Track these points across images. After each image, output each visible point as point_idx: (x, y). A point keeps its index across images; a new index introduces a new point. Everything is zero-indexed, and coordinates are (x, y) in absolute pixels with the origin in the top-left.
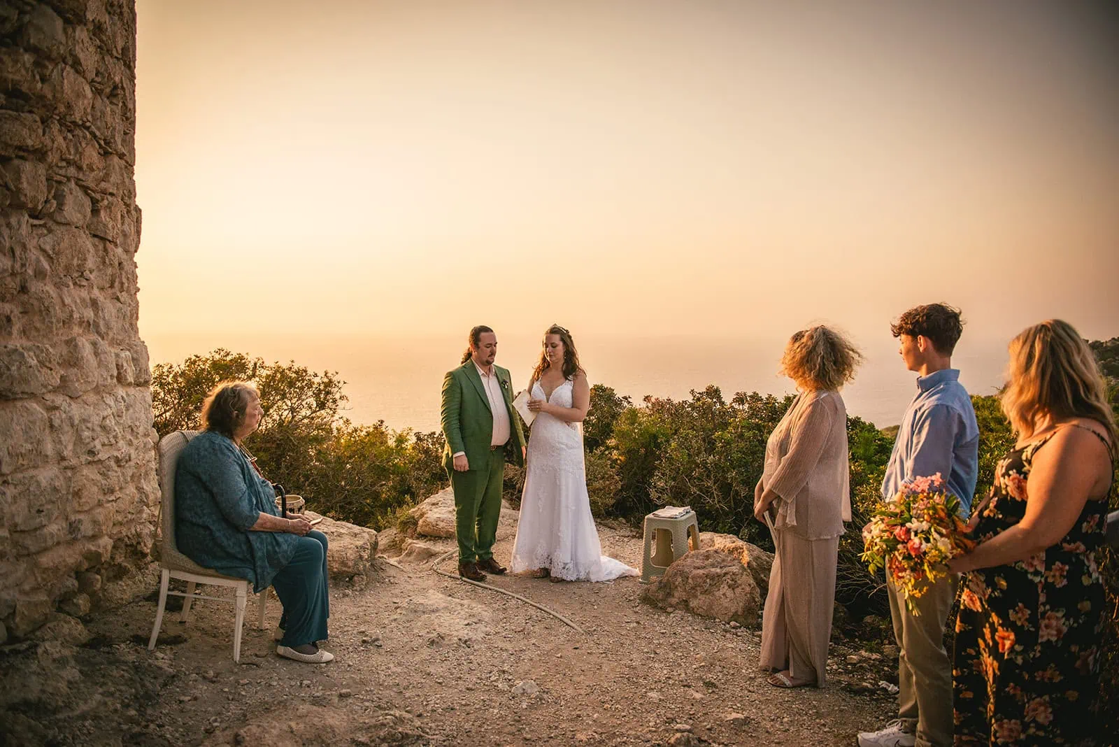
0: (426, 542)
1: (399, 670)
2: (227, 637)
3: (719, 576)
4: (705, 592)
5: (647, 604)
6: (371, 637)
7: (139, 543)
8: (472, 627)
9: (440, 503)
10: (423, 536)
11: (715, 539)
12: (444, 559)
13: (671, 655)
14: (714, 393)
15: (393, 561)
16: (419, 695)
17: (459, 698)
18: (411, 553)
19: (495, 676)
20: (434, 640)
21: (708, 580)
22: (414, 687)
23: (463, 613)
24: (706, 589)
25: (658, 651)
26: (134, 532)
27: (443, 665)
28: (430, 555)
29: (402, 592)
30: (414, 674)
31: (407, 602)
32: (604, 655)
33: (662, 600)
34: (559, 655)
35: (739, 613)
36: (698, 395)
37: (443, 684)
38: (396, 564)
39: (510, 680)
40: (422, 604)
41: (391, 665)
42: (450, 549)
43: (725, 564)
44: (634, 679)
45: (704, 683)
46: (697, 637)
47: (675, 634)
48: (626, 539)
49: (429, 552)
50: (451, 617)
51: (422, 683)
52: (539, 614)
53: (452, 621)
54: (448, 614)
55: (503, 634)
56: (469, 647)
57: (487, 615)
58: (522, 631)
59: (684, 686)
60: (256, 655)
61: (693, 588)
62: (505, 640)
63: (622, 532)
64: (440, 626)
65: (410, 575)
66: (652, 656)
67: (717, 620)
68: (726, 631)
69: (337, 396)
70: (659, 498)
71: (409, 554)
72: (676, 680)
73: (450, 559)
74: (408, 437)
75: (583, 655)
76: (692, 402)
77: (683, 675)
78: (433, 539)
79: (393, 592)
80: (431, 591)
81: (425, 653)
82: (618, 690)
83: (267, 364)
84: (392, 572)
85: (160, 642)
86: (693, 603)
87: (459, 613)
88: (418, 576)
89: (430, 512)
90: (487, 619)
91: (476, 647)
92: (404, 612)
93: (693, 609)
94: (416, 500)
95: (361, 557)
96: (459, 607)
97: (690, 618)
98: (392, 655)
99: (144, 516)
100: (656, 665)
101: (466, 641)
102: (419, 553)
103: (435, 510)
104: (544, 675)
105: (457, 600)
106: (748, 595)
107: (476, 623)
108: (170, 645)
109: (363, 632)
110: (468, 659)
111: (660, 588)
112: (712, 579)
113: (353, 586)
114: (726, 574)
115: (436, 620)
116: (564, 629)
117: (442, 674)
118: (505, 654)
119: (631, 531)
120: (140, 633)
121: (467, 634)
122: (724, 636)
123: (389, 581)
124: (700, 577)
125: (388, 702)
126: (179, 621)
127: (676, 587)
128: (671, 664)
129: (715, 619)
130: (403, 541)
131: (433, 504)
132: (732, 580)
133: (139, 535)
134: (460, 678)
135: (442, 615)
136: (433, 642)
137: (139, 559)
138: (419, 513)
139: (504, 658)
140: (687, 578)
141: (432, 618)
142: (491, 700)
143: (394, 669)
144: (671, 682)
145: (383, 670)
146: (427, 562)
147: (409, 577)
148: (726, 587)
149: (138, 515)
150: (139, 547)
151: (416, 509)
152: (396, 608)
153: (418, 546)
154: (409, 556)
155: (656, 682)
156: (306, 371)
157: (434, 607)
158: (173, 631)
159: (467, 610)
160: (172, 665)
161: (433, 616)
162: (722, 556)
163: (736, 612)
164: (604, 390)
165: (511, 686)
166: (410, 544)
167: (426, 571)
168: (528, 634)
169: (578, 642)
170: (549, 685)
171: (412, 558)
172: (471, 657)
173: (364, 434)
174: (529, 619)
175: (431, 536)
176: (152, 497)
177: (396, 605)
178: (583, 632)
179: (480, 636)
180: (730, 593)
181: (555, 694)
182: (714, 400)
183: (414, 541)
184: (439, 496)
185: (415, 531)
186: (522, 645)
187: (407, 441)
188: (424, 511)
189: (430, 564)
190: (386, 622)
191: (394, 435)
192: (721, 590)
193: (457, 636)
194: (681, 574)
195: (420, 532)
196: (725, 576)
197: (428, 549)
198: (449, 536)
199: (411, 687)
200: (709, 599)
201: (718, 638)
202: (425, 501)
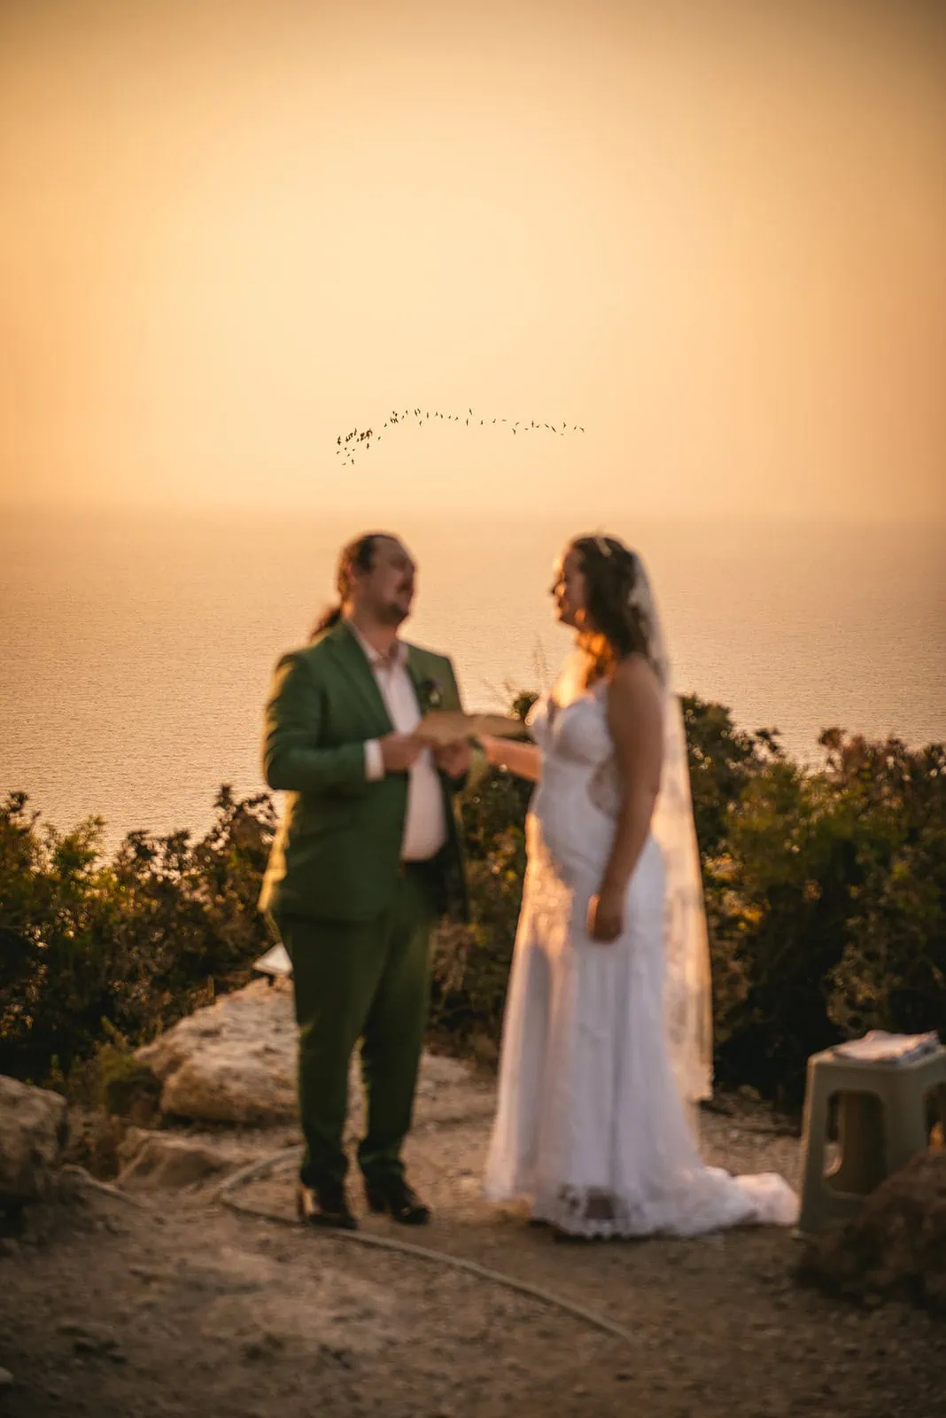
0: (190, 1135)
6: (96, 1339)
8: (351, 1323)
9: (225, 1033)
10: (180, 1121)
12: (247, 1180)
15: (104, 1183)
18: (151, 1164)
20: (256, 1348)
23: (322, 1294)
28: (207, 1169)
29: (149, 1250)
31: (176, 1266)
33: (852, 1275)
34: (580, 1390)
38: (114, 1190)
40: (213, 1271)
41: (159, 1399)
42: (261, 1153)
48: (759, 1139)
50: (294, 1301)
53: (299, 1309)
54: (286, 1295)
56: (348, 1367)
57: (384, 1300)
58: (479, 1338)
61: (932, 1244)
62: (438, 1356)
63: (751, 1121)
64: (267, 1319)
65: (159, 1215)
71: (145, 1168)
73: (264, 1177)
75: (642, 1390)
78: (209, 1126)
79: (123, 1249)
81: (238, 1377)
84: (109, 1208)
87: (312, 1294)
89: (196, 1053)
90: (385, 1311)
91: (366, 1368)
95: (36, 1157)
96: (311, 1283)
98: (154, 1379)
101: (338, 1355)
102: (175, 1166)
103: (213, 1049)
105: (303, 1268)
107: (359, 1317)
109: (73, 1328)
110: (348, 1390)
111: (848, 1245)
113: (21, 1229)
115: (255, 1307)
116: (591, 1336)
118: (440, 1387)
119: (774, 1120)
121: (341, 1338)
123: (107, 1226)
127: (891, 1241)
130: (118, 1136)
131: (207, 1032)
135: (269, 1296)
136: (254, 1355)
138: (164, 1059)
140: (921, 1218)
141: (245, 1302)
143: (166, 1406)
147: (157, 1219)
151: (154, 1047)
152: (147, 1280)
153: (169, 1144)
154: (148, 1171)
157: (247, 1279)
159: (332, 1289)
161: (246, 1300)
166: (146, 1141)
167: (203, 1204)
168: (497, 1345)
169: (628, 1365)
171: (153, 1178)
172: (356, 1387)
174: (497, 1313)
175: (205, 1120)
177: (143, 1275)
178: (640, 1344)
179: (372, 1344)
183: (157, 1133)
184: (219, 1012)
185: (156, 1106)
186: (483, 1367)
187: (89, 858)
188: (178, 1050)
189: (211, 1190)
190: (127, 1309)
191: (52, 842)
193: (317, 1341)
194: (903, 1209)
195: (170, 1109)
197: (200, 1151)
198: (255, 1122)
202: (178, 1026)
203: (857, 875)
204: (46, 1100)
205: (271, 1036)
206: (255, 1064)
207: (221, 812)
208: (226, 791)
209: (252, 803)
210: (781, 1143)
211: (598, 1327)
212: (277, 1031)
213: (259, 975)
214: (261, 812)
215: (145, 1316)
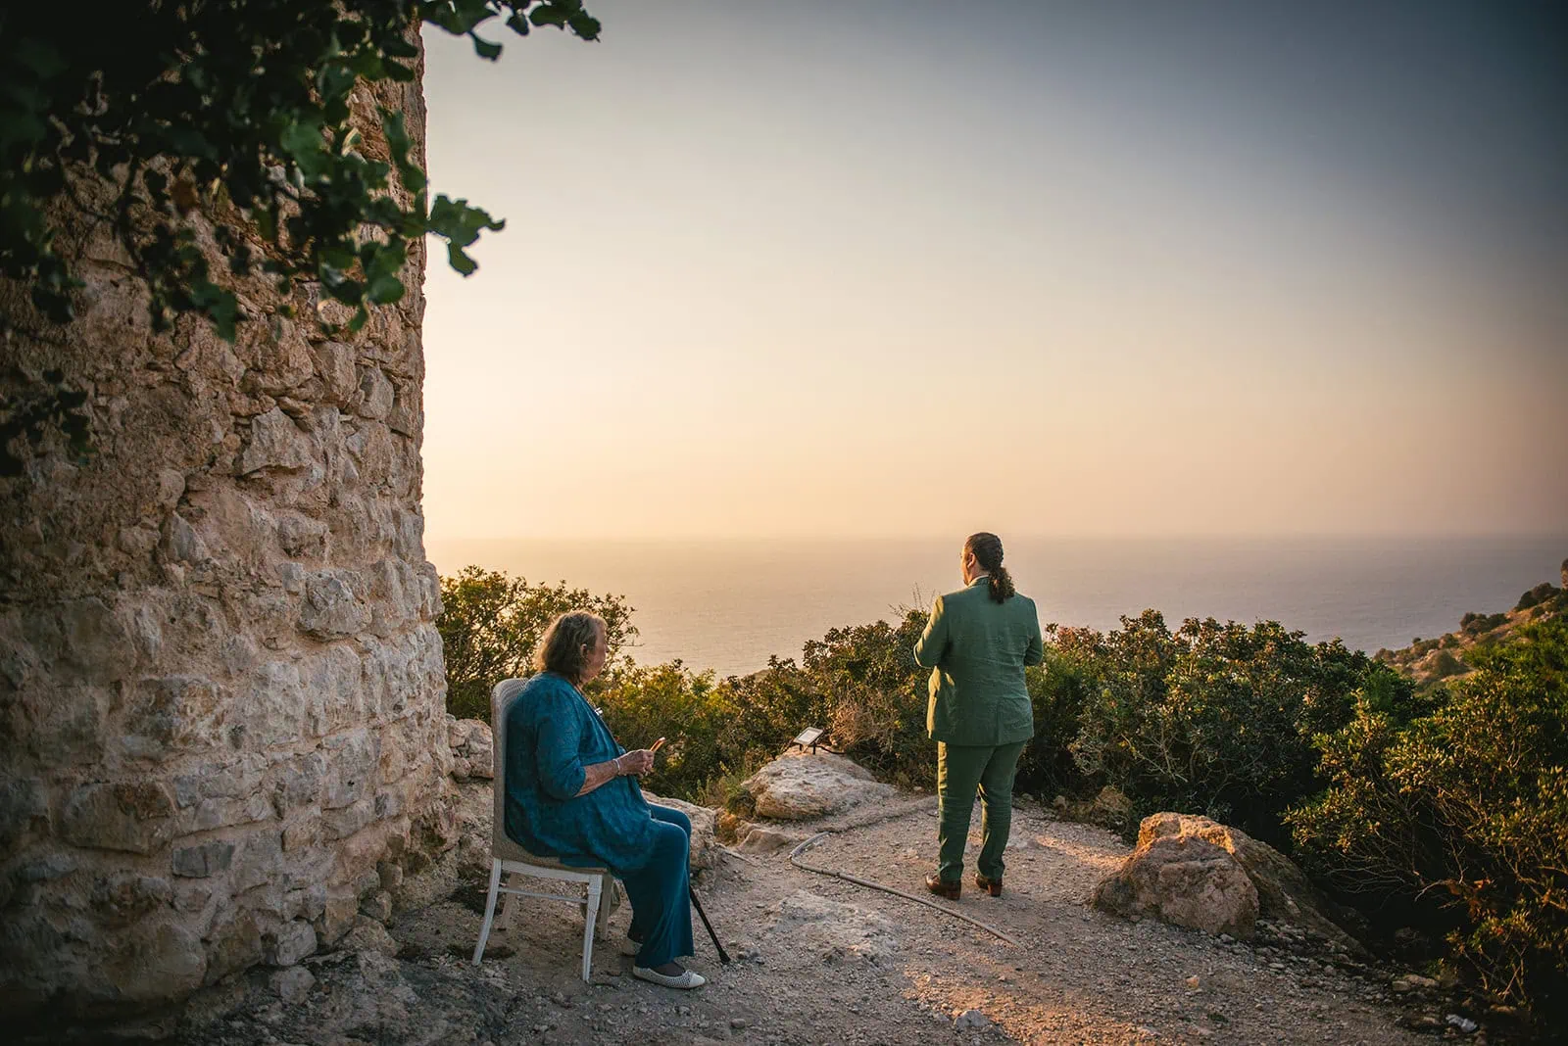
0: (770, 826)
1: (796, 994)
2: (563, 949)
3: (1201, 872)
4: (1185, 894)
5: (1100, 910)
6: (749, 952)
7: (435, 825)
8: (875, 940)
9: (783, 773)
10: (764, 818)
11: (1180, 821)
12: (802, 850)
13: (1152, 978)
14: (1154, 619)
15: (733, 851)
18: (754, 841)
19: (924, 1005)
20: (830, 956)
21: (1186, 878)
23: (855, 921)
24: (1183, 889)
26: (430, 811)
27: (851, 988)
28: (781, 844)
31: (781, 906)
33: (1122, 905)
34: (1001, 978)
35: (1232, 923)
36: (1131, 623)
37: (860, 1014)
38: (737, 855)
39: (945, 1009)
40: (800, 908)
41: (785, 989)
42: (807, 836)
43: (1207, 855)
45: (1208, 1015)
46: (1180, 955)
47: (1149, 950)
49: (780, 839)
50: (843, 926)
51: (832, 1012)
52: (955, 923)
53: (847, 931)
54: (838, 922)
56: (878, 966)
57: (887, 924)
59: (1182, 1019)
60: (608, 973)
61: (1165, 889)
63: (1034, 813)
64: (832, 937)
65: (763, 870)
67: (1203, 933)
68: (1218, 947)
69: (623, 628)
70: (1087, 766)
71: (751, 843)
72: (1169, 1012)
73: (810, 849)
74: (709, 682)
75: (1032, 977)
76: (1124, 632)
77: (1177, 1005)
78: (780, 821)
79: (750, 893)
80: (801, 892)
81: (824, 973)
83: (530, 586)
84: (737, 866)
85: (486, 955)
86: (1167, 909)
87: (852, 921)
89: (772, 785)
90: (889, 930)
91: (888, 966)
92: (779, 919)
93: (1167, 917)
95: (706, 845)
96: (849, 914)
97: (1165, 930)
98: (781, 975)
99: (441, 789)
100: (1136, 992)
101: (872, 959)
102: (765, 842)
103: (779, 783)
106: (1244, 898)
107: (877, 935)
108: (497, 959)
109: (734, 945)
110: (881, 981)
111: (1118, 889)
112: (1192, 876)
113: (701, 884)
114: (1210, 869)
115: (825, 930)
116: (998, 944)
117: (853, 1000)
119: (1044, 812)
120: (456, 943)
121: (871, 949)
122: (1217, 954)
123: (740, 878)
124: (1175, 873)
126: (497, 927)
128: (1156, 990)
129: (1199, 931)
130: (735, 824)
131: (774, 775)
132: (1221, 878)
133: (435, 815)
135: (830, 923)
136: (830, 959)
137: (435, 846)
138: (756, 786)
140: (1157, 875)
141: (819, 927)
143: (790, 994)
144: (1162, 1013)
145: (776, 995)
146: (778, 854)
148: (1213, 887)
149: (434, 789)
150: (436, 831)
151: (750, 781)
152: (768, 913)
153: (761, 831)
154: (752, 845)
156: (585, 595)
157: (816, 913)
158: (499, 941)
159: (860, 917)
160: (508, 985)
161: (819, 925)
162: (1202, 844)
163: (1228, 921)
165: (951, 1017)
166: (751, 829)
167: (783, 865)
169: (1021, 961)
171: (755, 848)
172: (885, 979)
173: (649, 678)
175: (778, 818)
176: (445, 766)
177: (765, 910)
178: (1023, 948)
179: (887, 951)
180: (1217, 895)
182: (1156, 630)
183: (754, 825)
184: (779, 763)
185: (753, 810)
187: (709, 687)
188: (762, 783)
189: (784, 854)
190: (760, 933)
191: (692, 681)
192: (1205, 891)
193: (860, 951)
194: (1147, 870)
195: (760, 813)
196: (1209, 872)
197: (777, 835)
198: (802, 819)
199: (819, 1016)
200: (1189, 903)
201: (1208, 955)
202: (761, 771)
203: (1078, 695)
204: (707, 813)
205: (805, 775)
206: (800, 790)
207: (771, 667)
208: (774, 657)
209: (785, 663)
210: (1054, 824)
211: (999, 937)
212: (807, 772)
213: (795, 745)
214: (790, 667)
215: (769, 935)
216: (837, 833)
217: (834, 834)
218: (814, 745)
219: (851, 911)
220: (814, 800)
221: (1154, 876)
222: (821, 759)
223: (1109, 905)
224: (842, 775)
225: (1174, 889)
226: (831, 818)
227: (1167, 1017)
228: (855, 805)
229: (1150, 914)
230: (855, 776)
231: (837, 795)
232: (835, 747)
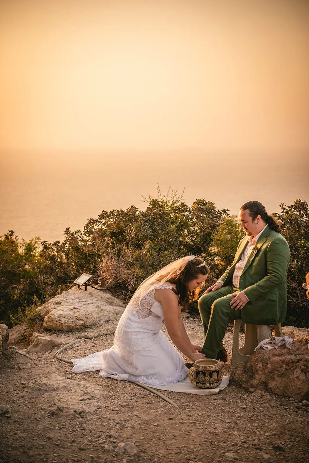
0: (50, 335)
1: (24, 435)
3: (294, 362)
4: (282, 375)
8: (86, 402)
9: (63, 302)
10: (48, 330)
11: (295, 332)
12: (65, 349)
13: (249, 425)
14: (301, 206)
15: (22, 352)
16: (40, 454)
17: (73, 456)
18: (38, 344)
19: (103, 440)
20: (54, 412)
21: (284, 365)
22: (36, 448)
23: (78, 391)
24: (282, 372)
25: (238, 422)
27: (61, 431)
28: (54, 346)
29: (29, 376)
30: (37, 438)
32: (193, 424)
33: (245, 382)
34: (156, 424)
36: (287, 208)
37: (61, 446)
38: (24, 353)
39: (114, 442)
40: (45, 384)
41: (19, 432)
42: (71, 341)
43: (299, 352)
44: (216, 443)
45: (274, 447)
46: (272, 412)
47: (254, 409)
49: (53, 343)
50: (69, 394)
51: (43, 445)
52: (142, 392)
53: (69, 398)
54: (67, 392)
55: (112, 408)
56: (83, 418)
57: (99, 392)
58: (127, 405)
59: (256, 449)
61: (271, 372)
62: (113, 412)
64: (59, 401)
65: (36, 362)
66: (233, 425)
67: (291, 399)
68: (298, 408)
71: (36, 345)
72: (250, 445)
73: (70, 349)
74: (36, 245)
75: (176, 424)
76: (281, 214)
77: (256, 441)
78: (57, 332)
79: (21, 375)
80: (53, 375)
81: (47, 422)
82: (201, 450)
84: (21, 360)
86: (272, 384)
87: (76, 391)
88: (44, 363)
89: (53, 310)
90: (98, 396)
91: (88, 418)
92: (29, 391)
93: (271, 389)
94: (43, 299)
96: (76, 387)
97: (269, 397)
98: (19, 424)
100: (235, 433)
101: (80, 413)
102: (45, 345)
103: (59, 308)
104: (142, 439)
105: (75, 382)
107: (89, 399)
110: (82, 426)
111: (244, 372)
112: (288, 364)
114: (299, 360)
115: (56, 397)
116: (162, 404)
117: (60, 438)
118: (112, 423)
121: (82, 407)
122: (296, 412)
123: (18, 367)
124: (278, 363)
125: (15, 459)
127: (257, 371)
128: (248, 432)
129: (289, 398)
130: (31, 335)
131: (57, 303)
132: (305, 366)
134: (74, 441)
135: (61, 392)
136: (53, 414)
138: (44, 311)
139: (111, 426)
140: (267, 363)
141: (53, 395)
142: (98, 457)
143: (21, 435)
144: (246, 445)
145: (11, 436)
146: (51, 352)
147: (35, 364)
148: (299, 372)
151: (42, 307)
152: (23, 388)
153: (43, 338)
154: (36, 347)
155: (233, 445)
157: (56, 387)
159: (82, 389)
161: (54, 394)
162: (297, 345)
164: (205, 204)
165: (115, 447)
166: (37, 337)
167: (50, 359)
168: (132, 408)
169: (173, 414)
170: (146, 447)
171: (38, 349)
172: (85, 425)
174: (134, 396)
175: (55, 330)
177: (24, 385)
178: (177, 406)
179: (93, 409)
180: (302, 376)
181: (150, 453)
182: (302, 212)
183: (40, 335)
184: (62, 296)
185: (42, 325)
186: (127, 416)
187: (35, 249)
188: (49, 308)
190: (15, 398)
191: (24, 244)
192: (295, 374)
193: (73, 409)
194: (262, 361)
195: (45, 327)
196: (298, 362)
197: (52, 340)
198: (70, 330)
199: (34, 448)
200: (285, 381)
201: (290, 413)
202: (50, 301)
205: (77, 304)
206: (71, 313)
207: (66, 236)
211: (165, 400)
212: (79, 302)
213: (75, 284)
214: (78, 235)
215: (21, 400)
216: (90, 339)
217: (88, 340)
218: (86, 284)
219: (79, 385)
220: (79, 319)
221: (265, 364)
222: (90, 294)
223: (238, 382)
224: (102, 303)
225: (276, 372)
226: (89, 330)
227: (247, 448)
228: (107, 322)
229: (261, 387)
230: (111, 304)
231: (95, 316)
232: (100, 286)
